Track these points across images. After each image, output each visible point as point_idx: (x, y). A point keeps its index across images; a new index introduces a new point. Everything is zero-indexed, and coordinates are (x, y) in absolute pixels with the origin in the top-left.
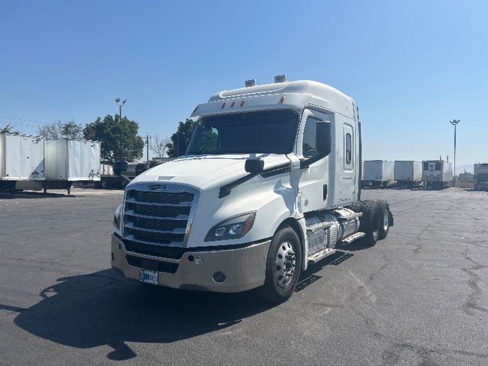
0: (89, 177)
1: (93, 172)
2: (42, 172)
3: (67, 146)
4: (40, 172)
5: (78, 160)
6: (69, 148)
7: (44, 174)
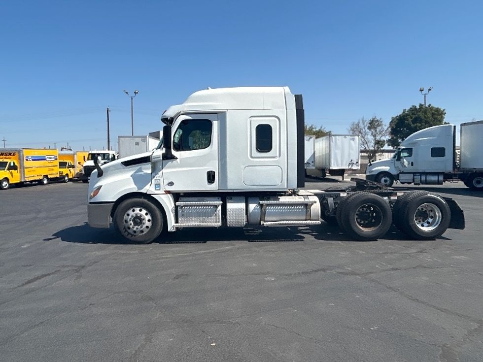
0: (349, 166)
1: (353, 162)
2: (313, 162)
3: (330, 140)
4: (311, 163)
5: (338, 152)
6: (332, 143)
7: (315, 164)
